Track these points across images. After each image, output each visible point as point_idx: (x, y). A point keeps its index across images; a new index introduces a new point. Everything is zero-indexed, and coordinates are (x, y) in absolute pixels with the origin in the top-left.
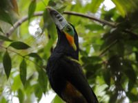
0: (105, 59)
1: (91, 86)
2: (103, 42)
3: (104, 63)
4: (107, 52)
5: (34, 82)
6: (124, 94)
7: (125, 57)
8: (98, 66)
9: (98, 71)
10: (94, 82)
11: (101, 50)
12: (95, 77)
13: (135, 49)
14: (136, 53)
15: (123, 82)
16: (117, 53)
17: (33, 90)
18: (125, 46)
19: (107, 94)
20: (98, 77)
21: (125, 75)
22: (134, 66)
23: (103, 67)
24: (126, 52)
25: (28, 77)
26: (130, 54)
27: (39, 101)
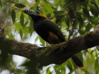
0: (66, 12)
1: (59, 27)
2: (65, 3)
3: (66, 14)
4: (68, 8)
5: (28, 25)
6: (77, 31)
7: (77, 11)
8: (63, 16)
9: (62, 19)
10: (60, 25)
11: (64, 7)
12: (61, 22)
13: (82, 7)
14: (83, 9)
15: (76, 25)
16: (73, 9)
17: (28, 29)
18: (77, 5)
19: (68, 31)
20: (63, 22)
21: (77, 21)
22: (82, 16)
23: (65, 17)
24: (77, 8)
25: (25, 23)
26: (80, 9)
27: (31, 35)
